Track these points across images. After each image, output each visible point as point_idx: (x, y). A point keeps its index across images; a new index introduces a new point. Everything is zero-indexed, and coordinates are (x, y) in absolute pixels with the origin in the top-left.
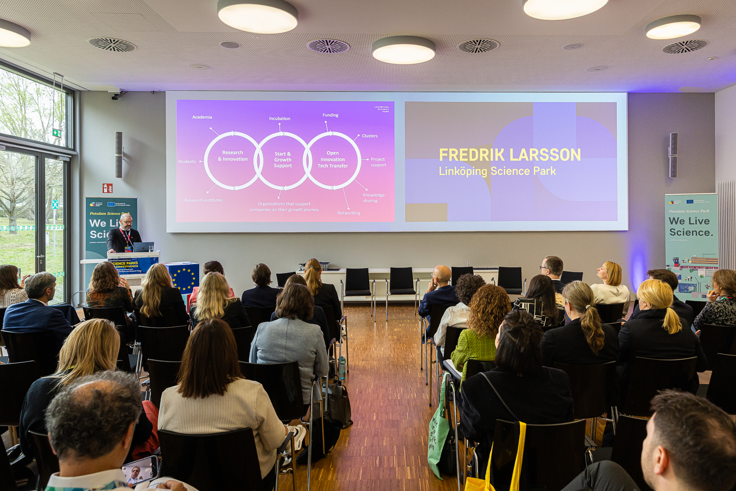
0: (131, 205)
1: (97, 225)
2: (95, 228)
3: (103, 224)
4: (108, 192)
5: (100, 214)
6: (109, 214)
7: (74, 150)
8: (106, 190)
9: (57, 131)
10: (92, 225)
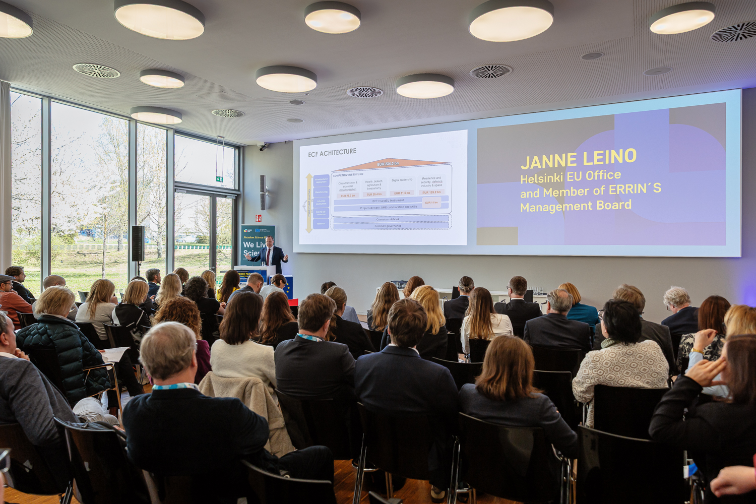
0: (270, 231)
1: (248, 246)
2: (247, 248)
3: (252, 245)
4: (259, 221)
5: (250, 238)
6: (256, 238)
7: (239, 190)
8: (257, 220)
9: (219, 178)
10: (245, 246)
